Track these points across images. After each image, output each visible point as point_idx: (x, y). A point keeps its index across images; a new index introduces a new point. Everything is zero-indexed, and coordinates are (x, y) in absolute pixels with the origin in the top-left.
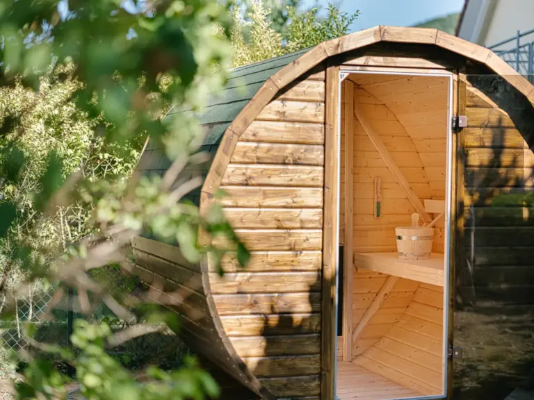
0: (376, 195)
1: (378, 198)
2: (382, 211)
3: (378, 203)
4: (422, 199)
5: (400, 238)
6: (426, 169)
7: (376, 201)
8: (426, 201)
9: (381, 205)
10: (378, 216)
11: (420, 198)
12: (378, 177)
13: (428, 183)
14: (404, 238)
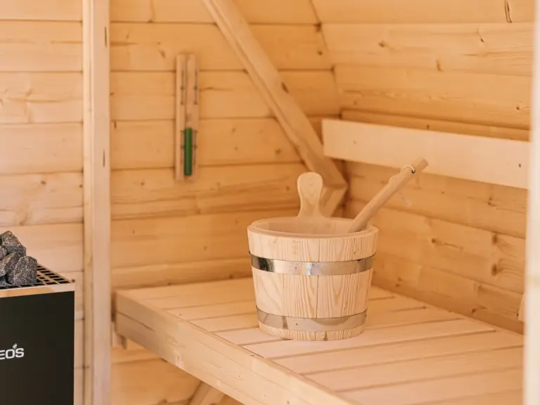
0: (179, 109)
1: (187, 118)
2: (201, 156)
3: (189, 135)
4: (316, 118)
5: (264, 264)
6: (324, 27)
7: (180, 126)
8: (328, 125)
9: (198, 139)
10: (188, 171)
11: (309, 116)
12: (187, 55)
13: (332, 70)
14: (278, 266)
